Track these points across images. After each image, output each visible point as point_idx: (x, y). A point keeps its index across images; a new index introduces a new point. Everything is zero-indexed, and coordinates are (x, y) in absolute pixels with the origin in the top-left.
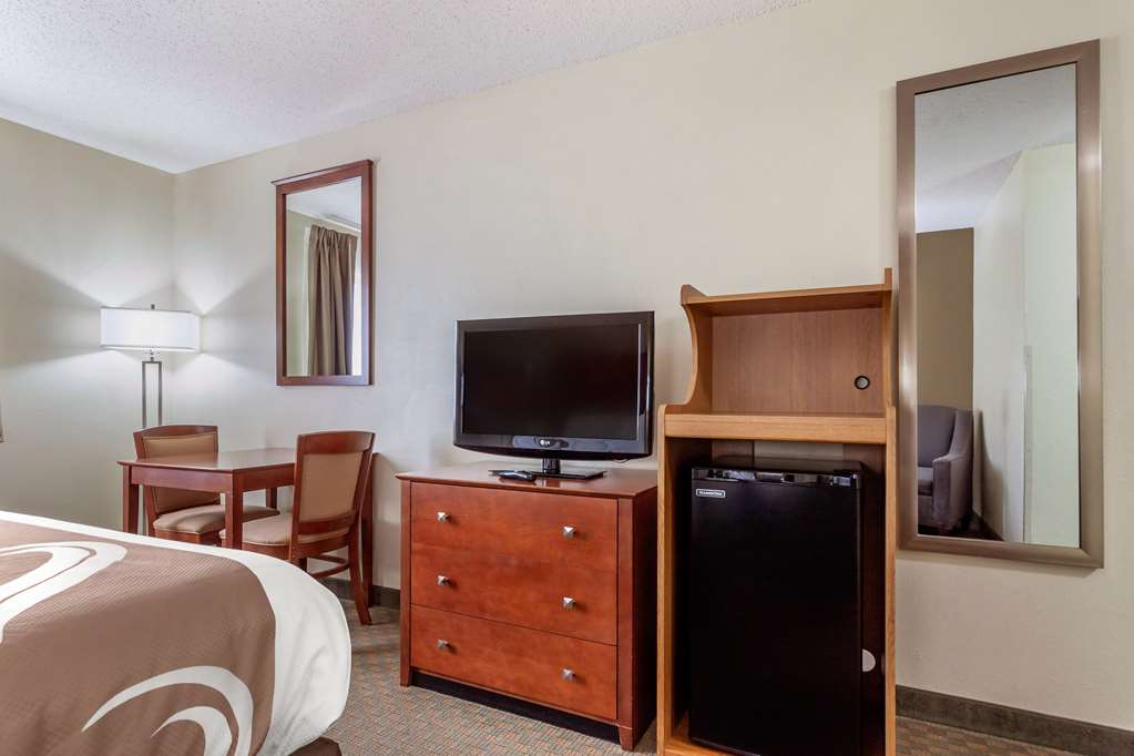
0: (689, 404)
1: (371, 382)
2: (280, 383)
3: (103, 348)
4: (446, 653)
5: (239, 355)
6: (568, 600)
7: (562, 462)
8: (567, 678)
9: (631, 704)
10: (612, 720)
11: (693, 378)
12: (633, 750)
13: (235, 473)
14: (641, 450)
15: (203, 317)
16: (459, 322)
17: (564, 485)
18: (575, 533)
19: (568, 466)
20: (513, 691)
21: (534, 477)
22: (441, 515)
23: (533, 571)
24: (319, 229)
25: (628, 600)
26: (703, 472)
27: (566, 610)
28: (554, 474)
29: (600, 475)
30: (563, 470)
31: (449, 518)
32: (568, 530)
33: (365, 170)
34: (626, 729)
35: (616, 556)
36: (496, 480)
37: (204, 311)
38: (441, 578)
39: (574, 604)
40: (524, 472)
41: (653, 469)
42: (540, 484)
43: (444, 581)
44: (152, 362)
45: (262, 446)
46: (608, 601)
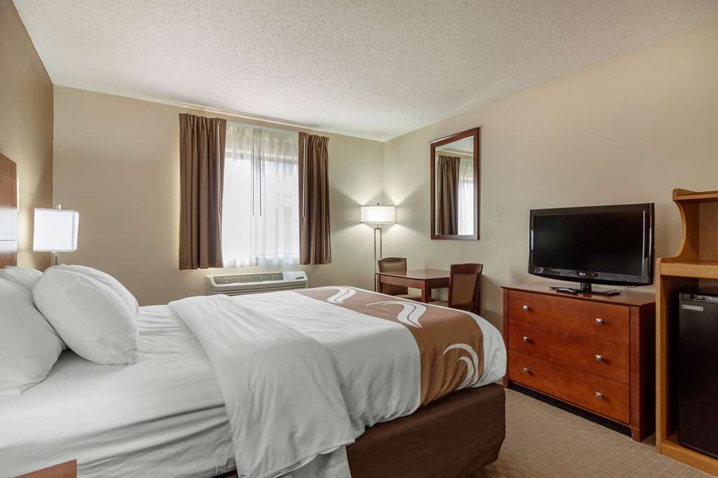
0: (679, 257)
1: (479, 238)
2: (432, 238)
3: (362, 223)
4: (528, 375)
5: (412, 224)
6: (598, 357)
7: (593, 285)
8: (598, 397)
9: (638, 417)
10: (626, 423)
11: (683, 241)
12: (640, 441)
13: (426, 280)
14: (646, 281)
15: (396, 207)
16: (531, 211)
17: (594, 297)
18: (603, 322)
19: (595, 287)
20: (566, 399)
21: (577, 292)
22: (525, 307)
23: (577, 340)
24: (442, 157)
25: (637, 361)
26: (687, 296)
27: (597, 362)
28: (587, 291)
29: (617, 294)
30: (593, 290)
31: (529, 309)
32: (599, 320)
33: (476, 133)
34: (636, 429)
35: (629, 336)
36: (554, 292)
37: (397, 205)
38: (525, 338)
39: (603, 359)
40: (570, 289)
41: (654, 292)
42: (581, 296)
43: (527, 340)
44: (378, 229)
45: (423, 268)
46: (623, 360)
